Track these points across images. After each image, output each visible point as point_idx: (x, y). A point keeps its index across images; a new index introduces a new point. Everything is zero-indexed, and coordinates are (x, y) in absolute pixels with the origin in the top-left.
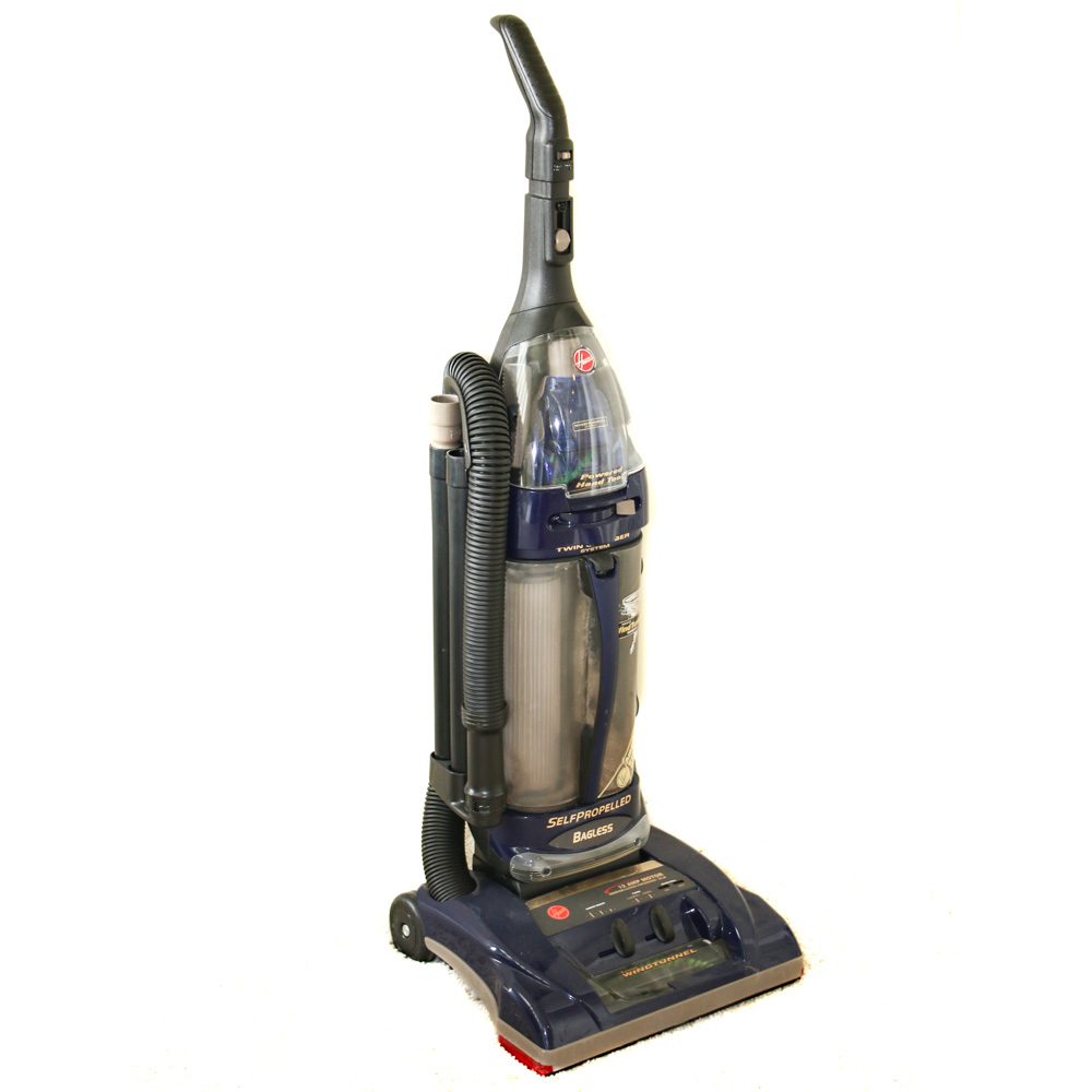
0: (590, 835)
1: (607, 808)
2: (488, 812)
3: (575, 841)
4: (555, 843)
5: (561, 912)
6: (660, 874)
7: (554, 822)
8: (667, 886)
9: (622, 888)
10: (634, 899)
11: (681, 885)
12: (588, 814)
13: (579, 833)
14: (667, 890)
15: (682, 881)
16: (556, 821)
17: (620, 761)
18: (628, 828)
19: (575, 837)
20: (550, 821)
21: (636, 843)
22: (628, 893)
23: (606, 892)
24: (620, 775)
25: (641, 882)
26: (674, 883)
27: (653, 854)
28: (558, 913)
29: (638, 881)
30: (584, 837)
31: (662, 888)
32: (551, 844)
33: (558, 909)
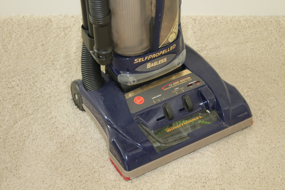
0: (155, 64)
1: (163, 52)
2: (104, 59)
3: (148, 68)
4: (138, 69)
5: (140, 100)
6: (189, 78)
7: (136, 61)
8: (191, 85)
9: (171, 86)
10: (175, 93)
11: (198, 84)
12: (154, 56)
13: (150, 64)
14: (191, 87)
15: (199, 82)
16: (138, 60)
17: (170, 30)
18: (174, 59)
19: (148, 66)
20: (135, 61)
21: (178, 65)
22: (173, 89)
23: (162, 88)
24: (170, 37)
25: (180, 82)
26: (195, 83)
27: (188, 67)
28: (139, 101)
29: (178, 82)
30: (152, 65)
31: (188, 86)
32: (136, 70)
33: (139, 99)
